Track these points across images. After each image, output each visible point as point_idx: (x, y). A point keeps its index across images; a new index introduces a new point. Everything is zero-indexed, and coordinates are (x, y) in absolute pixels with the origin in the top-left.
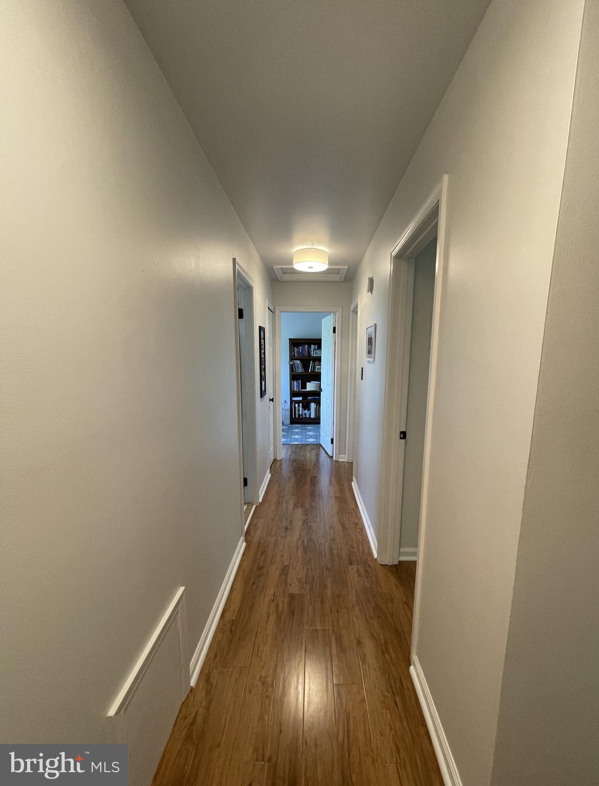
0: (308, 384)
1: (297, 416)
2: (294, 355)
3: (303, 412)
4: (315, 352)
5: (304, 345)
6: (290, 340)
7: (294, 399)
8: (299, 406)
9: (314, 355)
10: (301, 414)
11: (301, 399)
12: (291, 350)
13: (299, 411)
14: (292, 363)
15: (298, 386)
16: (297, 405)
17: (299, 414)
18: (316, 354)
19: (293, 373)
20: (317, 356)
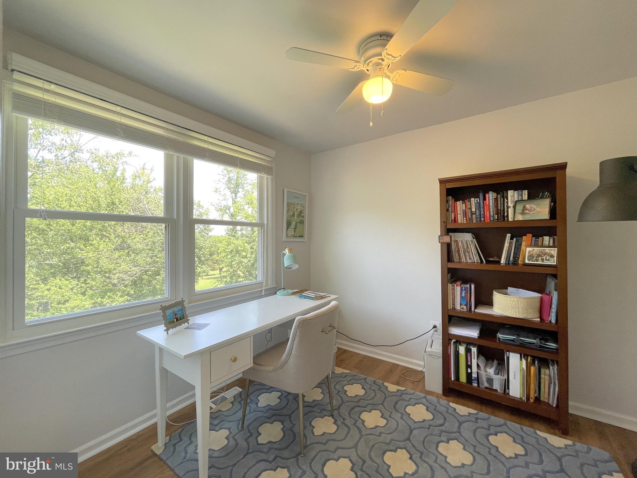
0: (498, 297)
1: (463, 378)
2: (455, 220)
3: (482, 372)
4: (519, 208)
5: (486, 192)
6: (442, 182)
7: (456, 331)
8: (468, 351)
9: (520, 218)
10: (474, 375)
11: (473, 333)
12: (445, 210)
13: (469, 366)
14: (447, 239)
15: (466, 300)
16: (462, 349)
17: (469, 375)
18: (523, 213)
19: (451, 265)
20: (527, 217)
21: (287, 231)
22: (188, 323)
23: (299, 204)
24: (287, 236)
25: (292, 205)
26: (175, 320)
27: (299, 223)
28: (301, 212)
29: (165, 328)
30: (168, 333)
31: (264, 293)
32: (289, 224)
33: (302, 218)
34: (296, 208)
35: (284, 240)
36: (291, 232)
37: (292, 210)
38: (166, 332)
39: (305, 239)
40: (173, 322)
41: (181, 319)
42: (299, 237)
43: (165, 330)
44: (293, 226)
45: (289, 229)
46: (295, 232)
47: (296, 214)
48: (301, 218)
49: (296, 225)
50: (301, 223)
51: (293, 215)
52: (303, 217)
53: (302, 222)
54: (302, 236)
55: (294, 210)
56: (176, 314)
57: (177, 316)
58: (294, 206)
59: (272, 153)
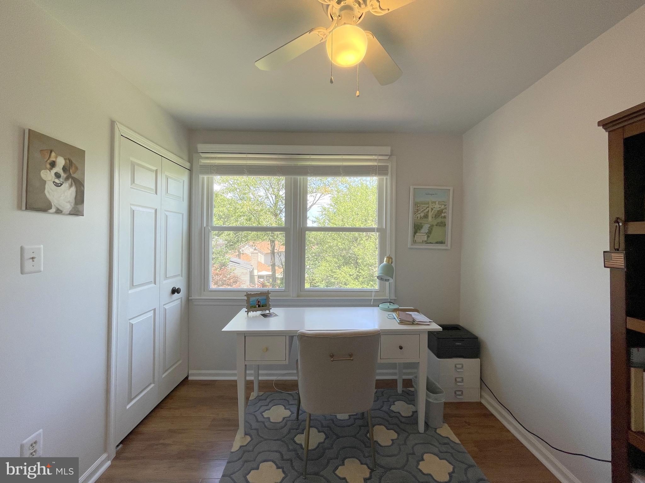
21: (414, 237)
22: (270, 311)
23: (437, 203)
24: (414, 242)
25: (425, 204)
26: (257, 306)
27: (436, 225)
28: (440, 212)
29: (247, 310)
30: (248, 314)
31: (373, 303)
32: (417, 228)
33: (443, 220)
34: (431, 207)
35: (409, 247)
36: (422, 236)
37: (423, 211)
38: (247, 313)
39: (447, 246)
40: (255, 307)
41: (263, 307)
42: (437, 243)
43: (246, 311)
44: (425, 229)
45: (417, 234)
46: (428, 237)
47: (430, 215)
48: (439, 220)
49: (432, 229)
50: (440, 226)
51: (426, 216)
52: (445, 217)
53: (443, 225)
54: (442, 243)
55: (427, 210)
56: (258, 302)
57: (259, 303)
58: (427, 206)
59: (387, 150)
